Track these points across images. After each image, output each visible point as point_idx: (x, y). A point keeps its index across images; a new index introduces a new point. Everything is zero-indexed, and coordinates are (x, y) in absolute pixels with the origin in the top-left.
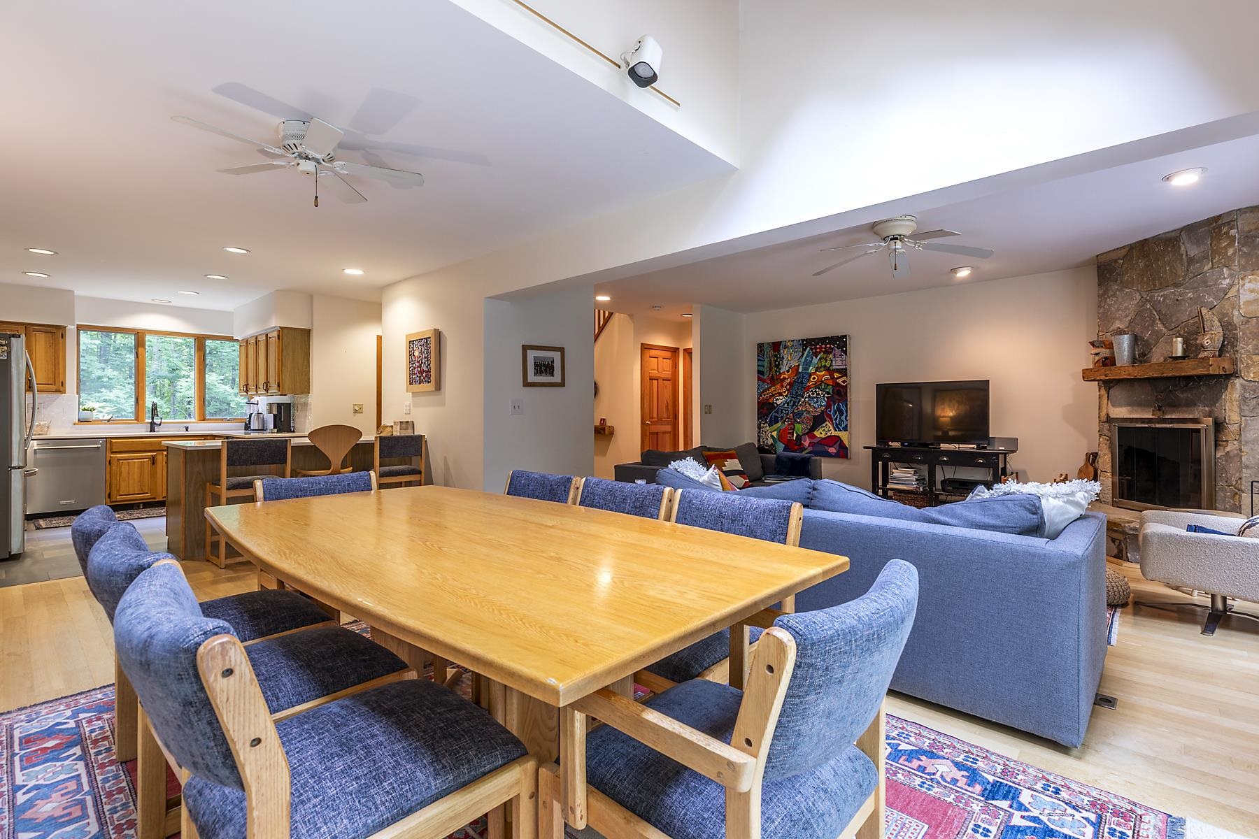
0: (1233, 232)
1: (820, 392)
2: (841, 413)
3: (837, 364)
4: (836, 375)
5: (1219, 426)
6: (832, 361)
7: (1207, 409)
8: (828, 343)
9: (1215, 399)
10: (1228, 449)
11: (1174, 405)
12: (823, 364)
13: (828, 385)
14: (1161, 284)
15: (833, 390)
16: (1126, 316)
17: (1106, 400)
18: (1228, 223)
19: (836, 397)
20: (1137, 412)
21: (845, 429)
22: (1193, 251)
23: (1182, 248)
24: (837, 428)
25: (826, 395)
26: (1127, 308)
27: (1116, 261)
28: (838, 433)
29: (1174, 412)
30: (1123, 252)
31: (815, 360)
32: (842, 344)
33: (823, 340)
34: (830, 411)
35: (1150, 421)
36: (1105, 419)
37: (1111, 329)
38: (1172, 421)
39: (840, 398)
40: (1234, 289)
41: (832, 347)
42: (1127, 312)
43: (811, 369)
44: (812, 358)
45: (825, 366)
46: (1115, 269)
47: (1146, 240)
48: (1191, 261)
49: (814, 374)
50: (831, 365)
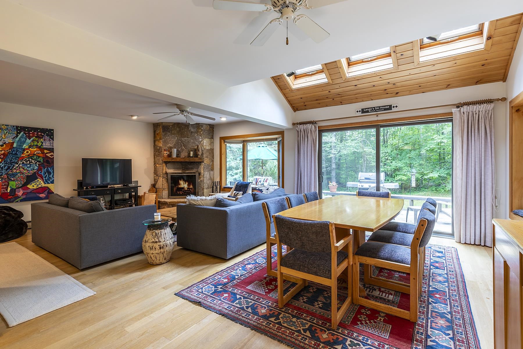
0: (202, 128)
1: (33, 161)
2: (49, 173)
3: (47, 144)
4: (45, 151)
5: (200, 174)
6: (42, 143)
7: (196, 170)
8: (39, 132)
9: (198, 168)
10: (201, 179)
11: (188, 169)
12: (36, 143)
13: (39, 157)
14: (184, 136)
15: (43, 160)
16: (173, 143)
17: (165, 167)
18: (201, 126)
19: (46, 164)
20: (176, 171)
21: (52, 182)
22: (192, 130)
23: (190, 128)
24: (46, 182)
25: (38, 163)
26: (173, 141)
27: (169, 126)
28: (47, 185)
29: (187, 171)
30: (171, 124)
31: (28, 141)
32: (50, 134)
33: (36, 129)
34: (41, 173)
35: (181, 173)
36: (165, 173)
37: (167, 146)
38: (188, 173)
39: (48, 165)
40: (202, 142)
41: (43, 134)
42: (173, 142)
43: (25, 146)
44: (26, 139)
45: (37, 145)
46: (169, 129)
47: (179, 123)
48: (192, 132)
49: (27, 149)
50: (41, 145)
